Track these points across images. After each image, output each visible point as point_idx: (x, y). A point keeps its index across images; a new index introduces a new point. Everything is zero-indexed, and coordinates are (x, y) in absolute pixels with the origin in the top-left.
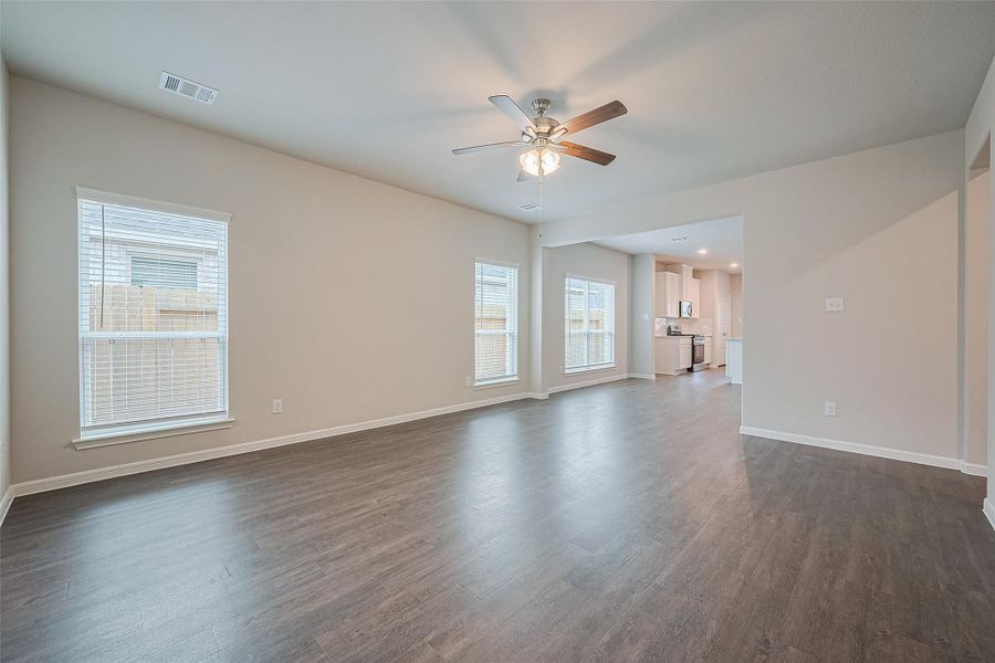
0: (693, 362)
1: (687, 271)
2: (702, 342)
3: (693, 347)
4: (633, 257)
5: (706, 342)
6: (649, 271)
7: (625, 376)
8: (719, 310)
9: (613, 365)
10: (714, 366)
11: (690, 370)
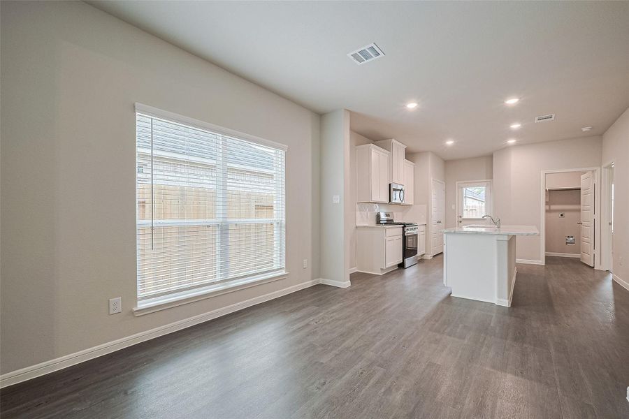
0: (405, 256)
1: (398, 149)
2: (415, 232)
3: (404, 238)
4: (320, 116)
5: (420, 231)
6: (341, 138)
7: (309, 284)
8: (433, 196)
9: (284, 272)
10: (429, 257)
11: (401, 266)
